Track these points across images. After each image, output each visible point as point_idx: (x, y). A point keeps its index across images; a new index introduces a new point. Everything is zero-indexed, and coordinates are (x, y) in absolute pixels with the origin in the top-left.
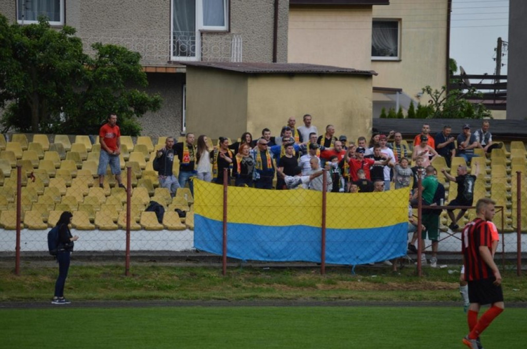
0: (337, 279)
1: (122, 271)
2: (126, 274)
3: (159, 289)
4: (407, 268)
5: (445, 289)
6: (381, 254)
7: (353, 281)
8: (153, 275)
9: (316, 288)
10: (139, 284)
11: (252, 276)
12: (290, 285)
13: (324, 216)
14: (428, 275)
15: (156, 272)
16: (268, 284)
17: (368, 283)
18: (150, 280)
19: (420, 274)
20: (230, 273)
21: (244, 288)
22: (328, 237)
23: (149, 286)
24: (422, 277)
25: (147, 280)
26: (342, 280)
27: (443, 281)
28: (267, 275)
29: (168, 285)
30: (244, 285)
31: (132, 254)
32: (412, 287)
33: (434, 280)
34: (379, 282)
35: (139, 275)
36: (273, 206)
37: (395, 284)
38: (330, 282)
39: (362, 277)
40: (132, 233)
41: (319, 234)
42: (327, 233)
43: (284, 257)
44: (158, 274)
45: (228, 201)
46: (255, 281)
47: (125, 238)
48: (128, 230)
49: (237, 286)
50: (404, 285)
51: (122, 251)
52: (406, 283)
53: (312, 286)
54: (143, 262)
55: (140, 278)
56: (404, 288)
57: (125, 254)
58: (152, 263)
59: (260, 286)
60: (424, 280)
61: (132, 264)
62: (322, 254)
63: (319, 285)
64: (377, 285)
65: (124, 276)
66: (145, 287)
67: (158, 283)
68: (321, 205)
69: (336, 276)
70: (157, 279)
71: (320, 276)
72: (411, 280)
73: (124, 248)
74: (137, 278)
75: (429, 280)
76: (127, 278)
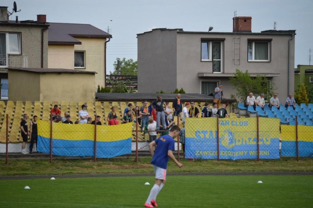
0: (102, 164)
1: (4, 162)
2: (6, 163)
3: (23, 170)
4: (130, 158)
5: (149, 167)
6: (120, 152)
7: (109, 164)
8: (19, 164)
9: (94, 168)
10: (13, 168)
11: (63, 163)
12: (82, 167)
13: (95, 136)
14: (140, 161)
15: (20, 163)
16: (71, 167)
17: (116, 165)
18: (18, 166)
19: (137, 160)
20: (53, 162)
21: (61, 169)
22: (97, 145)
23: (18, 169)
24: (138, 162)
25: (16, 166)
26: (104, 164)
27: (147, 164)
28: (70, 163)
29: (27, 168)
30: (61, 168)
31: (9, 154)
32: (135, 167)
33: (143, 163)
34: (121, 165)
35: (12, 164)
36: (73, 131)
37: (127, 166)
38: (99, 165)
39: (112, 163)
40: (9, 145)
41: (93, 144)
42: (97, 143)
43: (75, 154)
44: (21, 163)
45: (53, 129)
46: (66, 166)
47: (5, 147)
48: (7, 143)
49: (58, 168)
50: (131, 166)
51: (5, 153)
52: (132, 165)
53: (92, 167)
54: (11, 158)
55: (13, 165)
56: (132, 167)
57: (5, 154)
58: (16, 158)
59: (68, 168)
60: (139, 164)
61: (9, 159)
62: (94, 153)
63: (95, 167)
64: (120, 166)
65: (5, 165)
66: (16, 169)
67: (22, 168)
68: (94, 131)
69: (101, 162)
70: (21, 165)
71: (94, 163)
72: (134, 164)
73: (5, 151)
74: (11, 165)
75: (141, 163)
76: (7, 166)
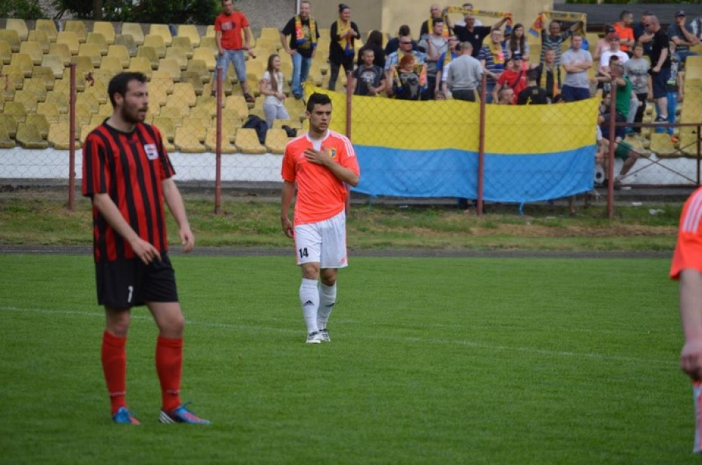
0: (499, 221)
1: (211, 208)
2: (215, 212)
3: (260, 232)
4: (594, 207)
5: (644, 234)
6: (558, 187)
7: (519, 223)
8: (252, 213)
9: (471, 233)
10: (233, 225)
11: (383, 217)
12: (435, 228)
13: (481, 137)
14: (621, 216)
15: (256, 210)
16: (405, 227)
17: (541, 227)
18: (248, 220)
19: (611, 214)
20: (354, 212)
21: (373, 233)
22: (488, 165)
23: (247, 229)
24: (614, 219)
25: (243, 221)
26: (505, 222)
27: (641, 223)
28: (405, 215)
29: (272, 227)
30: (373, 228)
31: (223, 186)
32: (600, 232)
33: (630, 223)
34: (556, 226)
35: (232, 213)
36: (414, 123)
37: (576, 229)
38: (489, 226)
39: (532, 218)
40: (223, 157)
41: (475, 160)
42: (485, 160)
43: (428, 192)
44: (259, 213)
45: (353, 116)
46: (388, 224)
47: (214, 163)
48: (218, 153)
49: (364, 230)
50: (590, 229)
51: (211, 182)
52: (592, 226)
53: (465, 230)
54: (239, 196)
55: (235, 217)
56: (589, 233)
57: (213, 185)
58: (251, 198)
59: (395, 230)
60: (616, 223)
61: (224, 198)
62: (478, 188)
63: (474, 229)
64: (552, 229)
65: (214, 215)
66: (241, 230)
67: (259, 225)
68: (478, 122)
69: (497, 217)
70: (257, 219)
71: (474, 217)
72: (598, 223)
73: (213, 177)
74: (230, 217)
75: (622, 222)
76: (217, 218)
